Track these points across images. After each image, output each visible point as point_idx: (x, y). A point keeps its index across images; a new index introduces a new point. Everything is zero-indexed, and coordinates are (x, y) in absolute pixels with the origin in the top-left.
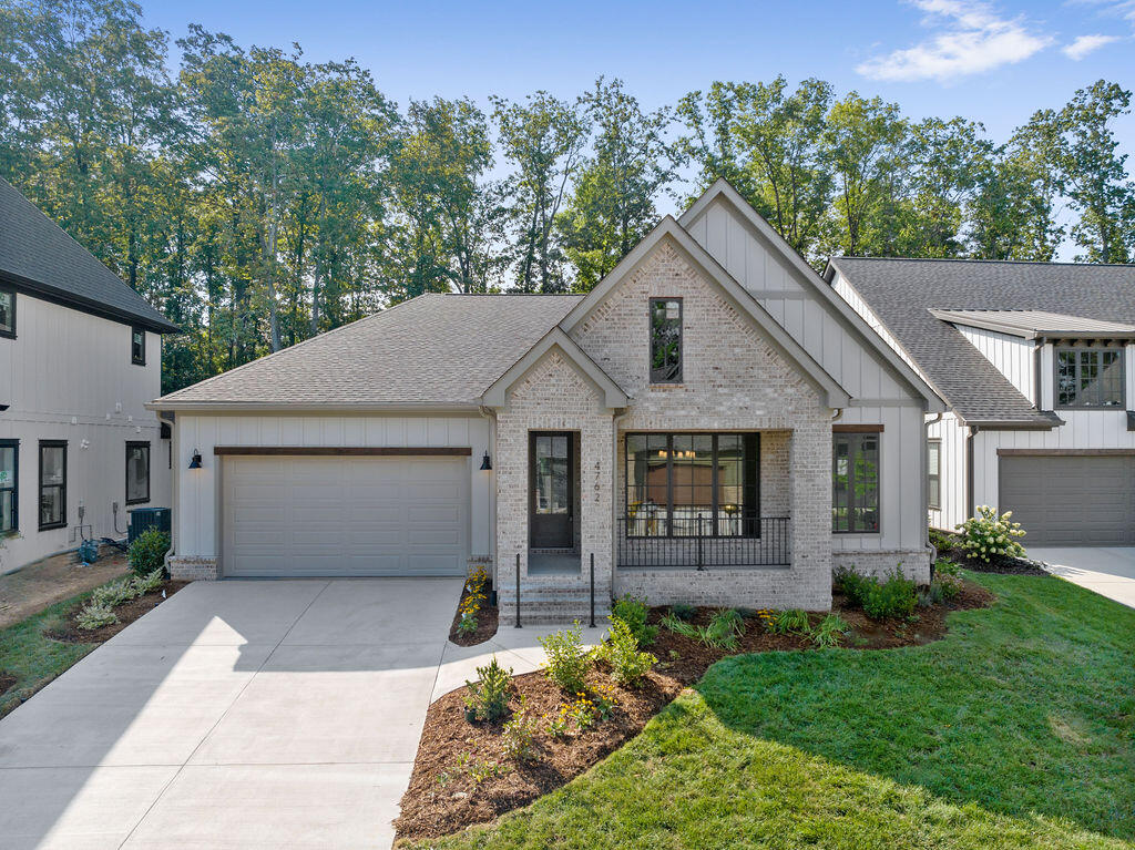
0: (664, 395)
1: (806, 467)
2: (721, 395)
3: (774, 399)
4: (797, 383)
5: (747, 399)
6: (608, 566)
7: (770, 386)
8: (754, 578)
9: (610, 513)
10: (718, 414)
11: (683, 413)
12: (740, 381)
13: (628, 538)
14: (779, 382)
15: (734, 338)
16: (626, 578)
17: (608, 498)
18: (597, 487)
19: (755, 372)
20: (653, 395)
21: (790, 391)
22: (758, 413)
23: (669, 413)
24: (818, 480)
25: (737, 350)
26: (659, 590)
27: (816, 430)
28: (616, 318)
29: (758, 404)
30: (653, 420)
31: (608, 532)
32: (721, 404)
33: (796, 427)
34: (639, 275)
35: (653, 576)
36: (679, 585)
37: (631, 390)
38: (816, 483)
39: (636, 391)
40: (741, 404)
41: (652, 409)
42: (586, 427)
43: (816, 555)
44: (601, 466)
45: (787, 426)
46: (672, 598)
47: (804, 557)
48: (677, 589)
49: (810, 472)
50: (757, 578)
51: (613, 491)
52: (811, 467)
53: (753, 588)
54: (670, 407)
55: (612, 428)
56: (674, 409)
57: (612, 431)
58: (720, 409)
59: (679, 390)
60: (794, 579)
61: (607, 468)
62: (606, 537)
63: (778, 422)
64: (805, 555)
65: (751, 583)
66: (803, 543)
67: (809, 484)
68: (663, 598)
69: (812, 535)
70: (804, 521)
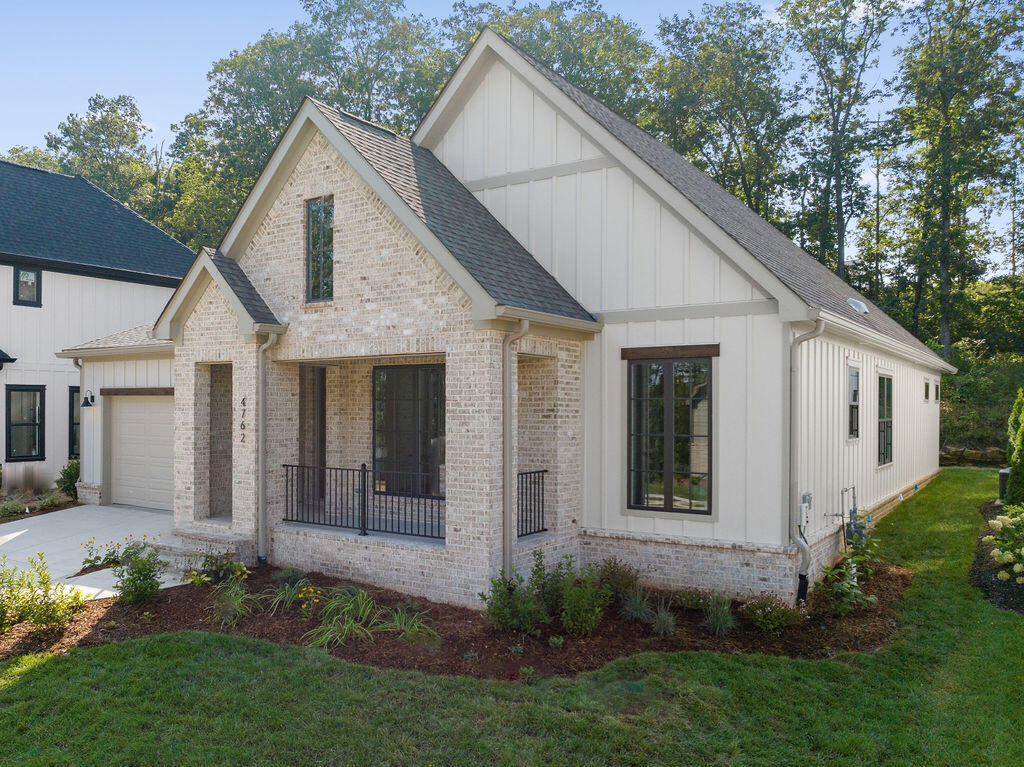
0: (316, 316)
2: (368, 312)
3: (423, 313)
4: (449, 289)
5: (395, 315)
6: (252, 518)
7: (419, 296)
8: (401, 552)
9: (253, 456)
10: (365, 336)
11: (332, 337)
12: (387, 292)
13: (375, 493)
14: (429, 289)
15: (381, 236)
17: (251, 437)
18: (243, 426)
19: (402, 279)
20: (305, 317)
21: (441, 300)
22: (407, 332)
23: (320, 338)
24: (474, 424)
25: (385, 252)
26: (310, 553)
27: (471, 354)
28: (276, 230)
29: (408, 320)
30: (305, 348)
31: (252, 478)
32: (368, 323)
33: (447, 349)
34: (294, 176)
35: (306, 535)
37: (287, 314)
38: (471, 427)
39: (291, 314)
40: (388, 323)
41: (306, 334)
42: (236, 358)
43: (471, 529)
44: (247, 402)
45: (437, 348)
46: (322, 564)
47: (456, 530)
48: (327, 555)
49: (464, 412)
50: (404, 552)
51: (257, 431)
52: (465, 405)
53: (400, 565)
54: (320, 331)
55: (257, 358)
56: (325, 333)
57: (257, 362)
58: (368, 330)
59: (329, 310)
60: (445, 559)
61: (251, 405)
62: (250, 484)
63: (427, 344)
64: (458, 528)
65: (398, 558)
66: (455, 511)
67: (463, 429)
68: (314, 563)
69: (466, 500)
70: (456, 480)
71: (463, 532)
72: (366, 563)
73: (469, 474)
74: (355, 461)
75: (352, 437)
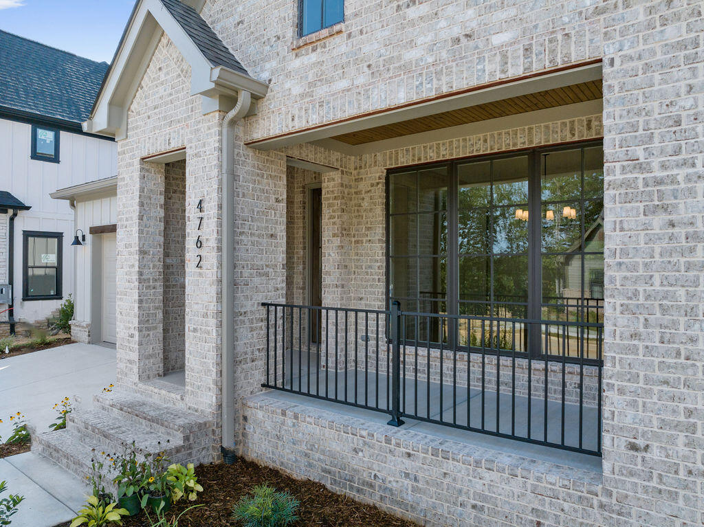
0: (313, 57)
1: (641, 168)
2: (412, 23)
5: (471, 12)
6: (212, 386)
8: (487, 475)
9: (213, 290)
10: (406, 68)
11: (343, 84)
16: (260, 414)
17: (211, 258)
18: (199, 244)
20: (296, 63)
22: (497, 40)
23: (321, 91)
24: (690, 209)
26: (303, 447)
27: (682, 45)
30: (296, 112)
31: (213, 323)
32: (412, 44)
33: (608, 51)
35: (296, 417)
36: (335, 447)
37: (268, 66)
38: (682, 214)
39: (274, 64)
40: (457, 31)
41: (297, 90)
42: (190, 141)
43: (681, 448)
44: (205, 205)
45: (578, 53)
46: (324, 471)
47: (634, 447)
48: (332, 455)
49: (659, 182)
50: (495, 475)
51: (219, 249)
52: (664, 166)
53: (485, 499)
54: (321, 80)
55: (220, 134)
56: (329, 82)
57: (220, 141)
58: (411, 55)
59: (337, 39)
60: (602, 506)
61: (211, 209)
62: (208, 333)
63: (553, 51)
64: (641, 442)
65: (478, 486)
66: (634, 404)
67: (658, 221)
68: (310, 465)
69: (666, 382)
70: (634, 336)
71: (655, 454)
72: (408, 483)
73: (675, 324)
74: (361, 299)
75: (357, 267)
